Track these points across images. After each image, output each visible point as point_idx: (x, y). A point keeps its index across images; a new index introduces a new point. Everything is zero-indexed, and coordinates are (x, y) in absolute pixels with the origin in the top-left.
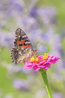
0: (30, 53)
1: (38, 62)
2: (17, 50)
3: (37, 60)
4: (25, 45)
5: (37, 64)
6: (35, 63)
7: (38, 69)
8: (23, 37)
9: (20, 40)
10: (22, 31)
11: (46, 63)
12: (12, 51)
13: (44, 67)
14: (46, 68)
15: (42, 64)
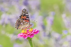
0: (28, 25)
1: (26, 34)
2: (21, 21)
3: (26, 32)
4: (26, 19)
5: (26, 35)
6: (24, 34)
7: (26, 38)
8: (26, 15)
9: (24, 16)
10: (26, 11)
11: (31, 34)
12: (17, 21)
13: (30, 36)
14: (32, 37)
15: (29, 35)
